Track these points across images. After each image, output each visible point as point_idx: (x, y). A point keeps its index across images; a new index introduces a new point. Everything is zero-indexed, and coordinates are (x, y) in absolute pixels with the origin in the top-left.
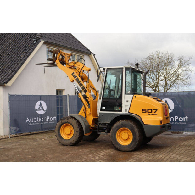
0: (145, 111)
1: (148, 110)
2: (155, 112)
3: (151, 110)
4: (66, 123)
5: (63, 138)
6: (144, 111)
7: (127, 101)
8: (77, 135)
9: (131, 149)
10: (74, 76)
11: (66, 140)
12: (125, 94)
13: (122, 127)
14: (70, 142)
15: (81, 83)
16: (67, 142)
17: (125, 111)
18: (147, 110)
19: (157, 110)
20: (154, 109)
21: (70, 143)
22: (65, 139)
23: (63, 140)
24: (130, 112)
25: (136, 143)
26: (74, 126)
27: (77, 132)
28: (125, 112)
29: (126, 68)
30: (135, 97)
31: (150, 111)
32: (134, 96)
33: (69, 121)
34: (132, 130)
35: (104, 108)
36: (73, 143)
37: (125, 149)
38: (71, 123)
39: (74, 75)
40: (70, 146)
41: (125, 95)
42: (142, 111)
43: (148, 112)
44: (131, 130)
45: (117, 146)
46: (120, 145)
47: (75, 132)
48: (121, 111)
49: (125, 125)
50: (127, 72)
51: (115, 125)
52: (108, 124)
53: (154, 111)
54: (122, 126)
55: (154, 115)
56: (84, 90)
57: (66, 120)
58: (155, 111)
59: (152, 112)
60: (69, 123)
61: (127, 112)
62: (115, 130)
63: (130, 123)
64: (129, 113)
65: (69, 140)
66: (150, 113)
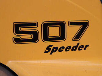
0: (30, 36)
1: (46, 26)
2: (78, 37)
3: (62, 26)
18: (39, 29)
19: (85, 25)
20: (72, 23)
31: (54, 32)
42: (13, 35)
43: (46, 38)
58: (77, 28)
66: (55, 44)
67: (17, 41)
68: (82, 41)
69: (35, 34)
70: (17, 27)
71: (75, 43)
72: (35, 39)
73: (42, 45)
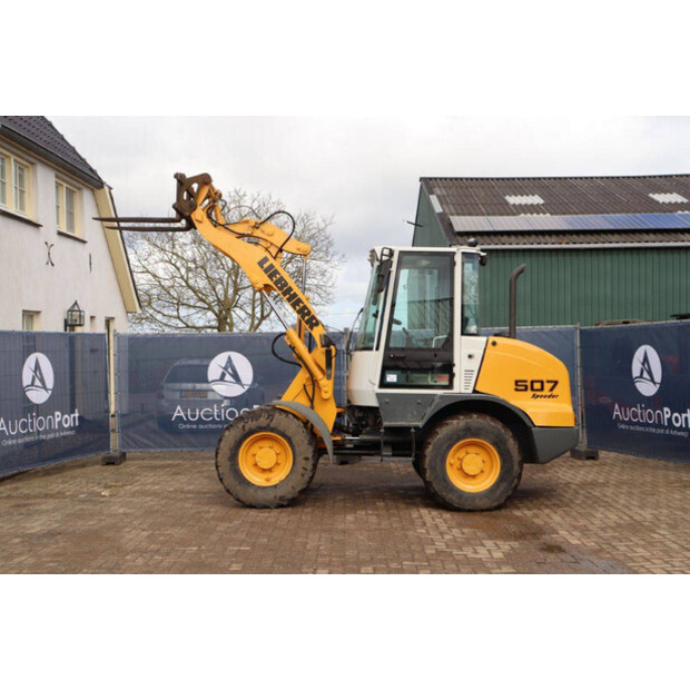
0: (523, 388)
1: (532, 382)
2: (552, 390)
3: (542, 382)
4: (260, 429)
5: (249, 483)
6: (520, 386)
7: (470, 356)
8: (304, 469)
9: (495, 504)
10: (266, 271)
11: (264, 488)
12: (463, 333)
13: (464, 437)
14: (280, 493)
15: (295, 295)
16: (270, 496)
17: (462, 386)
18: (529, 384)
19: (556, 383)
20: (548, 382)
21: (281, 498)
22: (259, 487)
23: (251, 491)
24: (477, 389)
25: (512, 482)
26: (294, 440)
27: (307, 459)
28: (463, 391)
29: (463, 253)
30: (494, 344)
31: (537, 386)
32: (490, 341)
33: (272, 425)
34: (499, 445)
35: (392, 378)
36: (290, 496)
37: (480, 503)
38: (281, 429)
39: (266, 266)
40: (280, 506)
41: (464, 337)
42: (514, 386)
43: (532, 389)
44: (495, 444)
45: (450, 497)
46: (460, 494)
47: (300, 459)
48: (450, 386)
49: (479, 429)
50: (467, 265)
51: (443, 432)
52: (416, 428)
53: (547, 386)
54: (469, 432)
55: (549, 397)
56: (307, 318)
57: (263, 421)
58: (552, 385)
59: (542, 389)
60: (272, 430)
61: (470, 391)
62: (444, 448)
63: (493, 424)
64: (475, 391)
65: (275, 486)
66: (538, 393)
67: (517, 390)
68: (554, 392)
69: (526, 386)
70: (517, 382)
71: (549, 394)
72: (526, 389)
73: (530, 393)
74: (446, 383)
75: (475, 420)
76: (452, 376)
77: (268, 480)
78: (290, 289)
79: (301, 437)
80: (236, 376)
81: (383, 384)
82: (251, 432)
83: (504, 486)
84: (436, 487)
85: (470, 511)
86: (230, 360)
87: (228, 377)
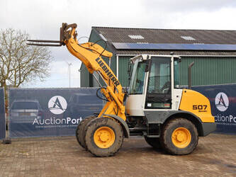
67: (193, 109)
68: (206, 110)
70: (193, 106)
71: (204, 110)
72: (197, 109)
74: (169, 107)
75: (182, 121)
76: (171, 104)
77: (105, 146)
78: (108, 70)
79: (118, 128)
80: (60, 106)
81: (146, 107)
82: (99, 127)
83: (192, 145)
84: (168, 146)
85: (181, 155)
86: (57, 100)
87: (56, 106)
